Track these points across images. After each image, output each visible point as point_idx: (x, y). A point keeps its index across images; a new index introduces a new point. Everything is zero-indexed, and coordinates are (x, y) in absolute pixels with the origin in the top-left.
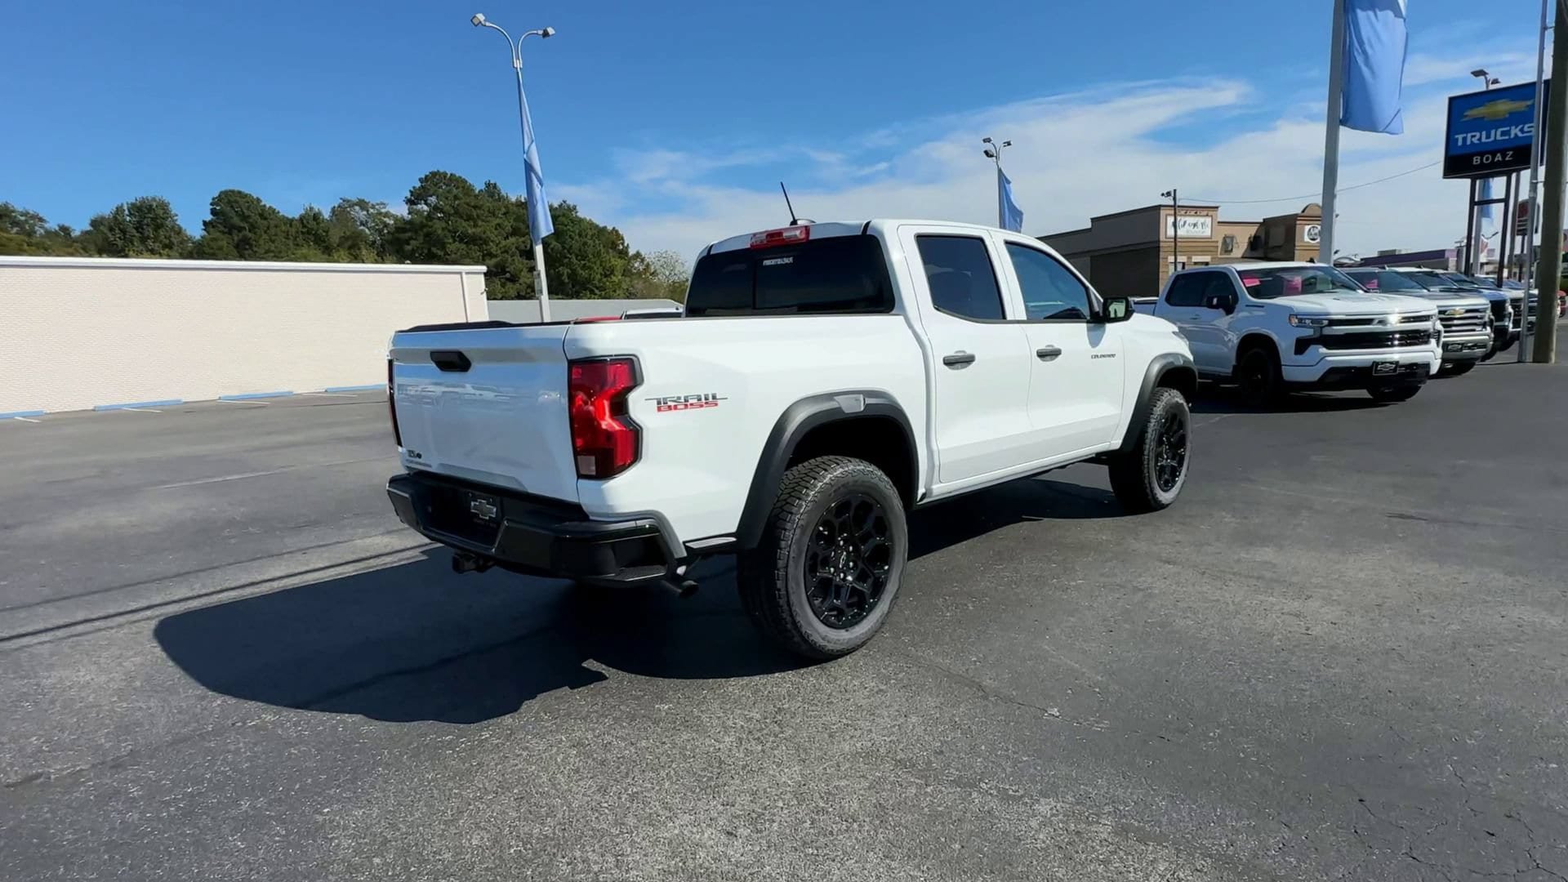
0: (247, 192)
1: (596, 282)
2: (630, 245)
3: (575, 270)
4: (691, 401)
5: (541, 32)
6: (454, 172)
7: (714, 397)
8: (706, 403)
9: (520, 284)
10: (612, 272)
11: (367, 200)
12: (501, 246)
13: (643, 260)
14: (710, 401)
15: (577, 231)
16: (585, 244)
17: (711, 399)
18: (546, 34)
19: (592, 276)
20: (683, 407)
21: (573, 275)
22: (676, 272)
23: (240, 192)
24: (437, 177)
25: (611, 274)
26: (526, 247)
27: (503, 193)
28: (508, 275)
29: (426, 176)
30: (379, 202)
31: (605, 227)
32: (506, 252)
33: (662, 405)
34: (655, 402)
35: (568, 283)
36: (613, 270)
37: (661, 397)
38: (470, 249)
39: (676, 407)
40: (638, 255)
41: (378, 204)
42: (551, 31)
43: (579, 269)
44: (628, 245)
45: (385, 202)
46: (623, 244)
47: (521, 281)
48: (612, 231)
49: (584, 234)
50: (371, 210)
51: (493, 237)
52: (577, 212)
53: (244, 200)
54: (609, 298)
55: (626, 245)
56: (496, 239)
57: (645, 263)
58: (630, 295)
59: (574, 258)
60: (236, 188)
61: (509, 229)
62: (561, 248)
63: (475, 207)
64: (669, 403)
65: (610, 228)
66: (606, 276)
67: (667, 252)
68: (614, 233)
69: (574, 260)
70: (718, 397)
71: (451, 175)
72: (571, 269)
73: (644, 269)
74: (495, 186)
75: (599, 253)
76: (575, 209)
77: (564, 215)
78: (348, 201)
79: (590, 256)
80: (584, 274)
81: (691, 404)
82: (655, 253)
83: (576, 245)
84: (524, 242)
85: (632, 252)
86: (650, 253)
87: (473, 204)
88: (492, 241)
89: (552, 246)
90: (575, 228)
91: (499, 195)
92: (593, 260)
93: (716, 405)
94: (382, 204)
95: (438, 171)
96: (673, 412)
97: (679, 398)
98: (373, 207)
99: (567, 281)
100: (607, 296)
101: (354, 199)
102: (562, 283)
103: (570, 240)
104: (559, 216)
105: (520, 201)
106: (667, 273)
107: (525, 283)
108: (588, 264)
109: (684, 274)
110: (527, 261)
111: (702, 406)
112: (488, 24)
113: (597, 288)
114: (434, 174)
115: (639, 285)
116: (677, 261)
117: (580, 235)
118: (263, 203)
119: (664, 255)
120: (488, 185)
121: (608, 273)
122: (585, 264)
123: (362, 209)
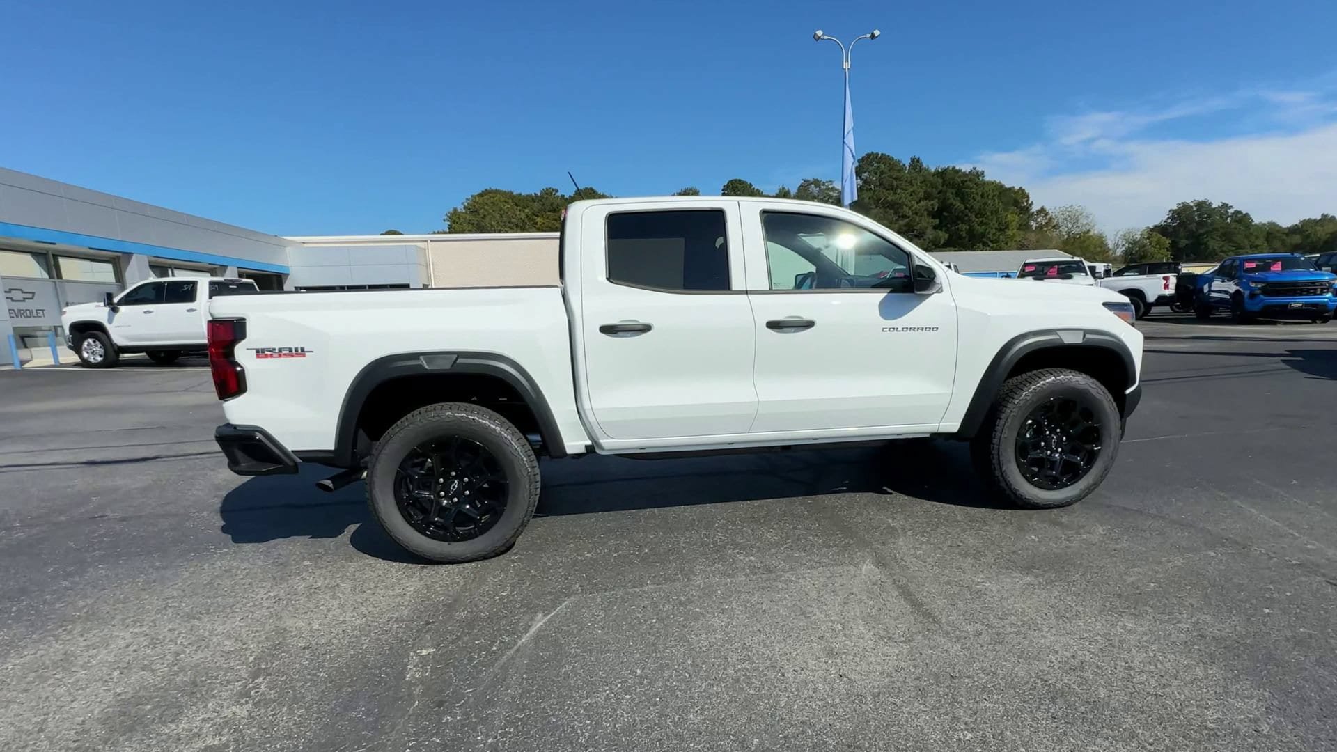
0: (744, 180)
1: (990, 236)
2: (1034, 202)
3: (973, 226)
4: (284, 352)
5: (869, 35)
6: (883, 152)
7: (302, 350)
8: (296, 354)
9: (924, 240)
10: (1007, 227)
11: (820, 180)
12: (913, 208)
13: (1046, 214)
14: (300, 352)
15: (980, 194)
16: (985, 204)
17: (300, 351)
18: (873, 36)
19: (987, 231)
20: (277, 355)
21: (971, 232)
22: (1079, 224)
23: (740, 180)
24: (871, 157)
25: (1006, 228)
26: (933, 209)
27: (925, 165)
28: (915, 232)
29: (863, 157)
30: (828, 180)
31: (1014, 187)
32: (916, 214)
33: (260, 353)
34: (254, 351)
35: (965, 237)
36: (1008, 225)
37: (260, 347)
38: (887, 213)
39: (271, 356)
40: (1042, 211)
41: (827, 182)
42: (877, 33)
43: (976, 225)
44: (1032, 202)
45: (833, 180)
46: (1027, 201)
47: (925, 237)
48: (1018, 191)
49: (986, 195)
50: (822, 187)
51: (907, 202)
52: (983, 177)
53: (742, 186)
54: (1001, 249)
55: (1030, 202)
56: (909, 203)
57: (1048, 217)
58: (1022, 247)
59: (974, 216)
60: (738, 178)
61: (921, 194)
62: (963, 208)
63: (896, 179)
64: (266, 353)
65: (1017, 188)
66: (1001, 230)
67: (1072, 206)
68: (1020, 192)
69: (973, 218)
70: (305, 350)
71: (882, 154)
72: (969, 225)
73: (1046, 223)
74: (918, 161)
75: (997, 212)
76: (983, 174)
77: (970, 180)
78: (808, 181)
79: (988, 214)
80: (980, 229)
81: (284, 354)
82: (1060, 208)
83: (977, 206)
84: (932, 205)
85: (1034, 209)
86: (1055, 208)
87: (894, 176)
88: (906, 206)
89: (956, 207)
90: (978, 191)
91: (920, 167)
92: (990, 217)
93: (304, 356)
94: (830, 181)
95: (872, 153)
96: (269, 359)
97: (274, 349)
98: (824, 184)
99: (964, 235)
100: (998, 248)
101: (811, 179)
102: (960, 237)
103: (972, 201)
104: (966, 181)
105: (938, 171)
106: (1070, 226)
107: (929, 238)
108: (985, 221)
109: (1086, 226)
110: (933, 220)
111: (293, 356)
112: (826, 37)
113: (991, 241)
114: (869, 155)
115: (1032, 237)
116: (1081, 214)
117: (982, 196)
118: (753, 187)
119: (1069, 209)
120: (913, 160)
121: (1003, 228)
122: (982, 221)
123: (816, 186)
